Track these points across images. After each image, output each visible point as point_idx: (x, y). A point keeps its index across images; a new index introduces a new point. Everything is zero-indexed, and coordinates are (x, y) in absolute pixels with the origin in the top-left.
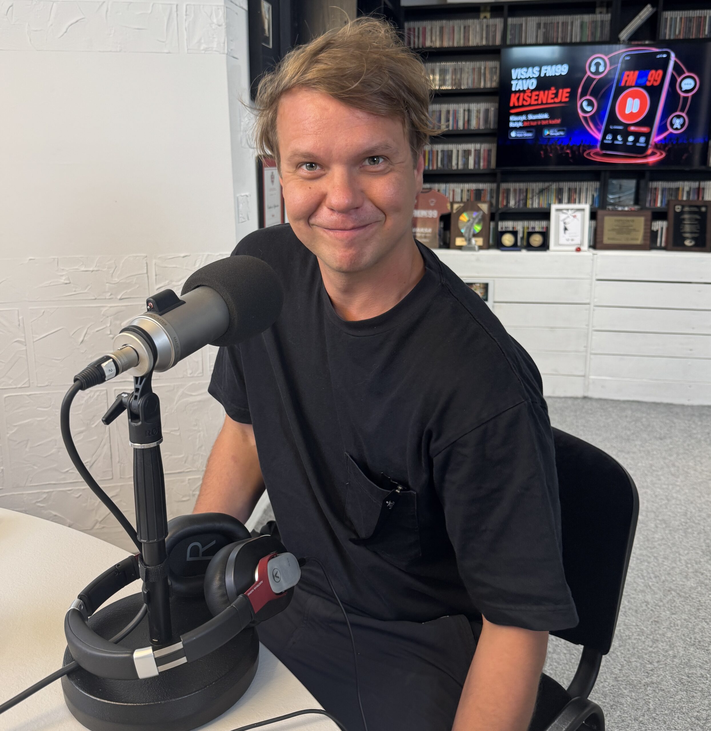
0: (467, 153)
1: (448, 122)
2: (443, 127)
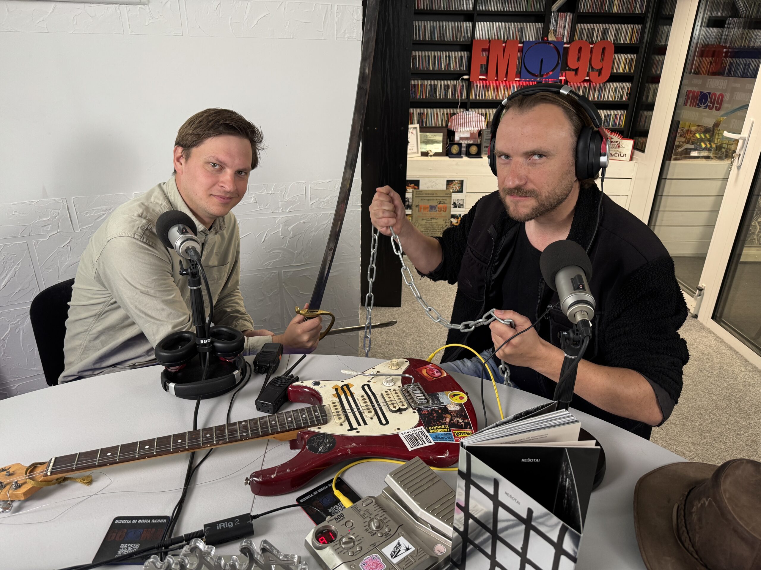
0: (447, 87)
1: (434, 64)
2: (431, 68)
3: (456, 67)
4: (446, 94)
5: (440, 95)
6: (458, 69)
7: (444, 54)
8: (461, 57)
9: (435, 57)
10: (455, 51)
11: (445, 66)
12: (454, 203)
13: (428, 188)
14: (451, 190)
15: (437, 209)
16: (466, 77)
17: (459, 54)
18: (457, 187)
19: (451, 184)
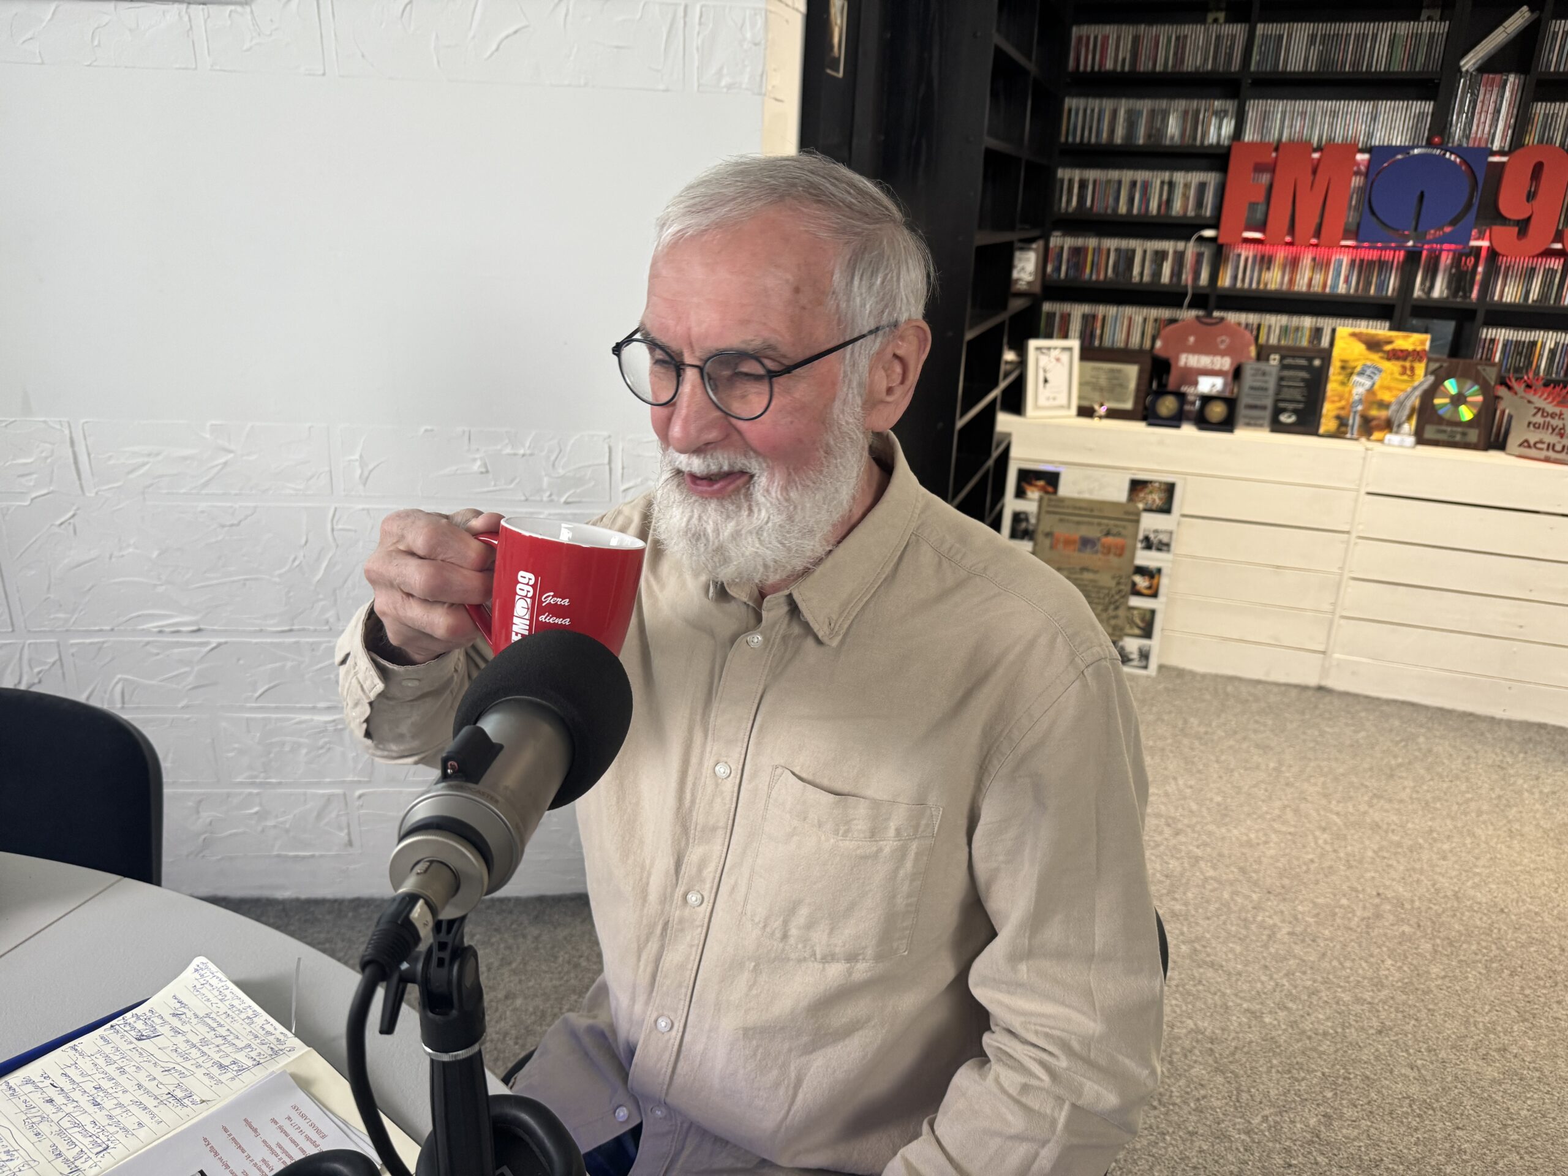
0: (1161, 256)
1: (1131, 200)
2: (1123, 209)
3: (1185, 207)
4: (1157, 273)
5: (1142, 274)
6: (1191, 213)
7: (1157, 178)
8: (1202, 187)
9: (1134, 184)
10: (1188, 169)
11: (1159, 206)
12: (1147, 539)
13: (1080, 493)
14: (1141, 506)
15: (1099, 547)
16: (1209, 233)
17: (1195, 178)
18: (1156, 498)
19: (1141, 490)
